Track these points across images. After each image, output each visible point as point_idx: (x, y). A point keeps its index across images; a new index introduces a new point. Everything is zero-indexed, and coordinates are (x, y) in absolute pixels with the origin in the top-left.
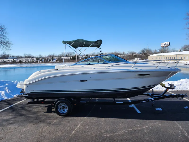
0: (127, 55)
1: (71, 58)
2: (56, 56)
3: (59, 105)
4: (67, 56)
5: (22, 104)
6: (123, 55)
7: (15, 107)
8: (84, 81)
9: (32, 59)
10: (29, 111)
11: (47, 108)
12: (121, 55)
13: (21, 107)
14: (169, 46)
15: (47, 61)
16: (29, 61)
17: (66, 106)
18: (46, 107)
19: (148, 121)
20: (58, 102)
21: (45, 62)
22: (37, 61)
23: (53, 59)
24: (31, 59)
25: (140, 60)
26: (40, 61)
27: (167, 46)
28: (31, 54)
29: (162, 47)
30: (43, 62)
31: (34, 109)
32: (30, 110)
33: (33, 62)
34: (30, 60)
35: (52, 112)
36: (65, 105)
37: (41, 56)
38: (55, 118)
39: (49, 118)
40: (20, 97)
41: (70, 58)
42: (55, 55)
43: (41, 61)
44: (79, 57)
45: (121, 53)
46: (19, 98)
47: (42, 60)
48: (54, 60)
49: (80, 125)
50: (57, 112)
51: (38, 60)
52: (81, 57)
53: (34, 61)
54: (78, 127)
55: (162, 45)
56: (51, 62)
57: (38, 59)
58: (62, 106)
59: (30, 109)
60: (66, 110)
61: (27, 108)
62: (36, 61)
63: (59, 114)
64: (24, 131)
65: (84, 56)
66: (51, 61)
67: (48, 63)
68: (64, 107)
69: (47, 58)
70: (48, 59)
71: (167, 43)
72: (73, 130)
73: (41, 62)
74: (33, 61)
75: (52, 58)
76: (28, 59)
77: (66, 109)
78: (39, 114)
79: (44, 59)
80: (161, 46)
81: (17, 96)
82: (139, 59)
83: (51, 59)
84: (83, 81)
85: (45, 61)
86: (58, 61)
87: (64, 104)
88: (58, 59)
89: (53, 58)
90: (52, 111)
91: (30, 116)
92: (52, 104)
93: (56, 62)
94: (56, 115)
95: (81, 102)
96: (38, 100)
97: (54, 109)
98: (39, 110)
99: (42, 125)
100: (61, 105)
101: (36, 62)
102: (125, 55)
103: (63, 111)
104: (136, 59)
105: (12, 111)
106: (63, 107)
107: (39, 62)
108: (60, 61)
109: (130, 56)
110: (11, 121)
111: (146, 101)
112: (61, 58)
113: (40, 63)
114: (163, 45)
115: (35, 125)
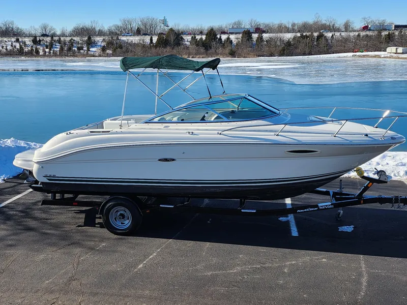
0: (359, 35)
1: (155, 39)
2: (101, 33)
3: (113, 211)
4: (138, 32)
5: (23, 204)
6: (343, 34)
7: (7, 210)
8: (168, 161)
9: (17, 40)
10: (43, 221)
11: (83, 216)
12: (337, 34)
13: (21, 212)
15: (70, 49)
16: (9, 48)
17: (128, 213)
18: (81, 212)
19: (303, 252)
20: (111, 205)
21: (62, 54)
22: (36, 49)
23: (90, 43)
24: (13, 39)
26: (47, 50)
28: (12, 23)
30: (55, 54)
31: (53, 217)
32: (47, 219)
33: (21, 52)
34: (12, 45)
35: (96, 226)
36: (126, 212)
37: (47, 29)
38: (103, 239)
39: (91, 237)
40: (13, 184)
41: (151, 40)
42: (97, 29)
43: (50, 49)
44: (182, 38)
45: (337, 25)
46: (11, 187)
47: (51, 46)
48: (92, 47)
49: (155, 254)
50: (107, 225)
51: (40, 44)
52: (190, 40)
53: (26, 50)
54: (151, 257)
56: (84, 56)
57: (40, 41)
58: (119, 214)
59: (44, 216)
60: (127, 223)
61: (37, 214)
62: (32, 50)
63: (113, 230)
64: (42, 261)
65: (201, 33)
66: (85, 49)
67: (72, 58)
68: (123, 216)
69: (68, 39)
70: (72, 43)
72: (141, 261)
73: (50, 53)
74: (21, 47)
75: (86, 38)
76: (5, 39)
77: (128, 219)
78: (67, 228)
79: (59, 41)
81: (4, 180)
83: (82, 44)
84: (166, 160)
85: (62, 49)
86: (109, 52)
87: (123, 208)
88: (110, 44)
89: (89, 38)
90: (97, 222)
91: (49, 232)
92: (98, 208)
93: (100, 56)
94: (105, 232)
95: (161, 206)
96: (63, 196)
97: (100, 218)
98: (67, 220)
99: (77, 250)
100: (117, 211)
101: (34, 53)
102: (352, 34)
103: (122, 223)
105: (6, 220)
106: (121, 215)
107: (41, 53)
108: (114, 51)
109: (371, 36)
110: (11, 240)
111: (311, 209)
112: (118, 39)
113: (44, 55)
115: (62, 250)
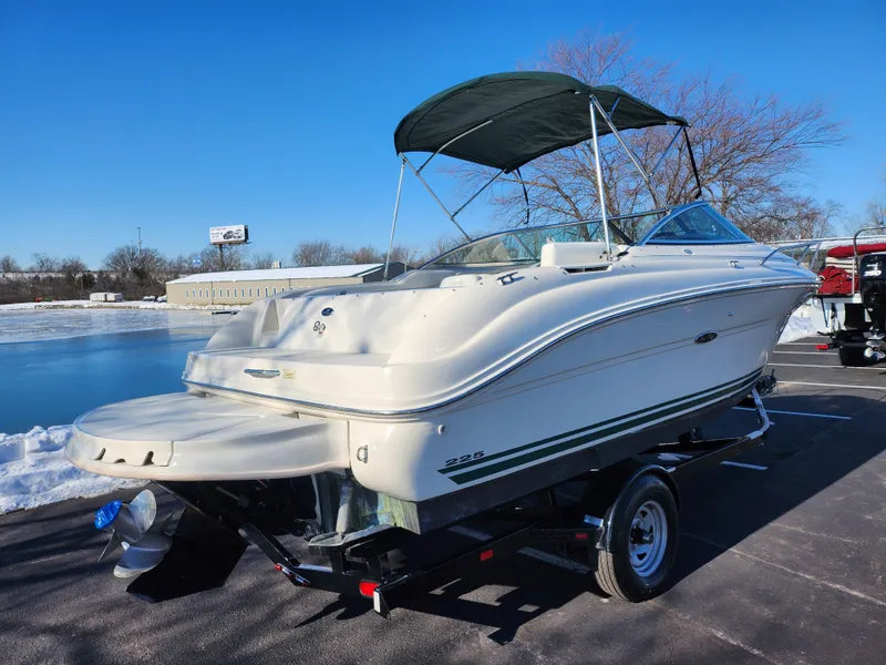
0: (36, 278)
6: (9, 276)
14: (245, 241)
25: (121, 301)
27: (239, 243)
29: (215, 244)
55: (217, 234)
71: (237, 229)
80: (213, 240)
82: (111, 296)
102: (24, 276)
104: (96, 297)
109: (58, 279)
114: (221, 239)
